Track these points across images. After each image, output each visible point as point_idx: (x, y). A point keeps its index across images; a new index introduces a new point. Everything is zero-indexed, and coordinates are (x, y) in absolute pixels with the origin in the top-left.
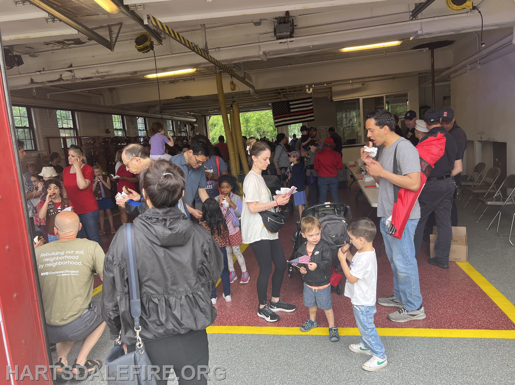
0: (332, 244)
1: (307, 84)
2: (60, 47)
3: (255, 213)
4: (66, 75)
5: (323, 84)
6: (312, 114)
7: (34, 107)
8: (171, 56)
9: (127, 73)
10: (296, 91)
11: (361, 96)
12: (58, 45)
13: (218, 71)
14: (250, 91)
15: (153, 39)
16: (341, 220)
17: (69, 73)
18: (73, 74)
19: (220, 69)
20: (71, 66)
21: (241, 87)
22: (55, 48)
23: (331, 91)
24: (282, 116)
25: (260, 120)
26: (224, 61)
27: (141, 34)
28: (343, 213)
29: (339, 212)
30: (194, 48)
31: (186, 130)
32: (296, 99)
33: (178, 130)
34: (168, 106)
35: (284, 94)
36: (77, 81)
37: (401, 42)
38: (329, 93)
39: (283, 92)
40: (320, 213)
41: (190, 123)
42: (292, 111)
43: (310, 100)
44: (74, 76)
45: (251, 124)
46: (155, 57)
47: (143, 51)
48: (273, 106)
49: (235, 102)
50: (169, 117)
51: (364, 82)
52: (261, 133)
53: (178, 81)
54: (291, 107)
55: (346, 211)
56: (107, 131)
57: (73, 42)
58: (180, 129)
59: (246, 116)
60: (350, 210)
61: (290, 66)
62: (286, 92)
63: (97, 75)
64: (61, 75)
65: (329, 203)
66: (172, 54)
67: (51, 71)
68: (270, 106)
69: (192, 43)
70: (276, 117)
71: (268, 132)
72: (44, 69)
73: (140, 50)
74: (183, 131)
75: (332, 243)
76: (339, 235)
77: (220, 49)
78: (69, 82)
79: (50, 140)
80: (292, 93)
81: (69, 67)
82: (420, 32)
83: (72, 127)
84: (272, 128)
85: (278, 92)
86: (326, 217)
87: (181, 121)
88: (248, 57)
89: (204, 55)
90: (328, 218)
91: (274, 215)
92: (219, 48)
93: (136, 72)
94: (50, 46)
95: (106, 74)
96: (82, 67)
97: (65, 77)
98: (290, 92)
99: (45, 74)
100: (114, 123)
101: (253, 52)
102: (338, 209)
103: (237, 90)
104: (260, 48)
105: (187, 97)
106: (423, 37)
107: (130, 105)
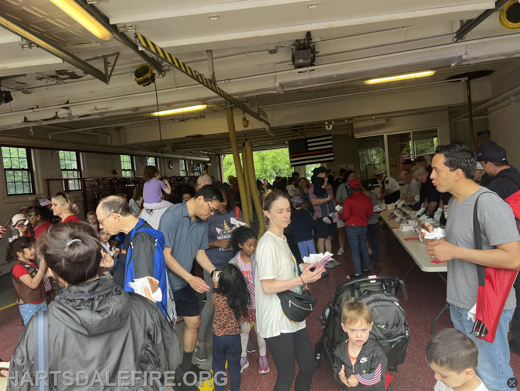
0: (381, 339)
1: (326, 121)
2: (54, 82)
3: (271, 294)
4: (62, 113)
5: (343, 120)
6: (332, 154)
7: (34, 148)
8: (175, 89)
9: (127, 110)
10: (315, 128)
11: (385, 133)
12: (52, 79)
13: (229, 106)
14: (264, 129)
15: (155, 71)
16: (393, 302)
17: (65, 111)
18: (69, 112)
19: (231, 104)
20: (68, 102)
21: (255, 124)
22: (49, 83)
23: (352, 128)
24: (299, 155)
25: (276, 158)
26: (235, 94)
27: (142, 66)
28: (393, 290)
29: (389, 289)
30: (198, 78)
31: (200, 169)
32: (314, 136)
33: (191, 170)
34: (180, 145)
35: (301, 131)
36: (75, 119)
37: (435, 72)
38: (350, 129)
39: (300, 129)
40: (362, 290)
41: (204, 163)
42: (309, 149)
43: (330, 137)
44: (71, 114)
45: (266, 163)
46: (156, 90)
47: (143, 83)
48: (290, 144)
49: (248, 140)
50: (181, 156)
51: (388, 117)
52: (277, 171)
53: (188, 119)
54: (309, 145)
55: (398, 287)
56: (114, 172)
57: (68, 76)
58: (193, 169)
59: (261, 154)
60: (404, 287)
61: (309, 100)
62: (304, 129)
63: (95, 112)
64: (57, 113)
65: (375, 277)
66: (177, 87)
67: (44, 109)
68: (286, 145)
69: (195, 71)
70: (292, 156)
71: (284, 170)
72: (37, 106)
73: (139, 83)
74: (196, 171)
75: (382, 336)
76: (391, 323)
77: (231, 81)
78: (66, 121)
79: (50, 182)
80: (310, 130)
81: (65, 104)
82: (464, 57)
83: (76, 168)
84: (288, 166)
85: (295, 128)
86: (371, 298)
87: (193, 160)
88: (262, 90)
89: (210, 86)
90: (373, 298)
91: (298, 298)
92: (230, 79)
93: (137, 109)
94: (44, 81)
95: (105, 111)
96: (78, 103)
97: (61, 115)
98: (308, 129)
99: (38, 111)
100: (122, 163)
101: (268, 84)
102: (387, 284)
103: (250, 128)
104: (276, 79)
105: (199, 136)
106: (467, 63)
107: (138, 144)
